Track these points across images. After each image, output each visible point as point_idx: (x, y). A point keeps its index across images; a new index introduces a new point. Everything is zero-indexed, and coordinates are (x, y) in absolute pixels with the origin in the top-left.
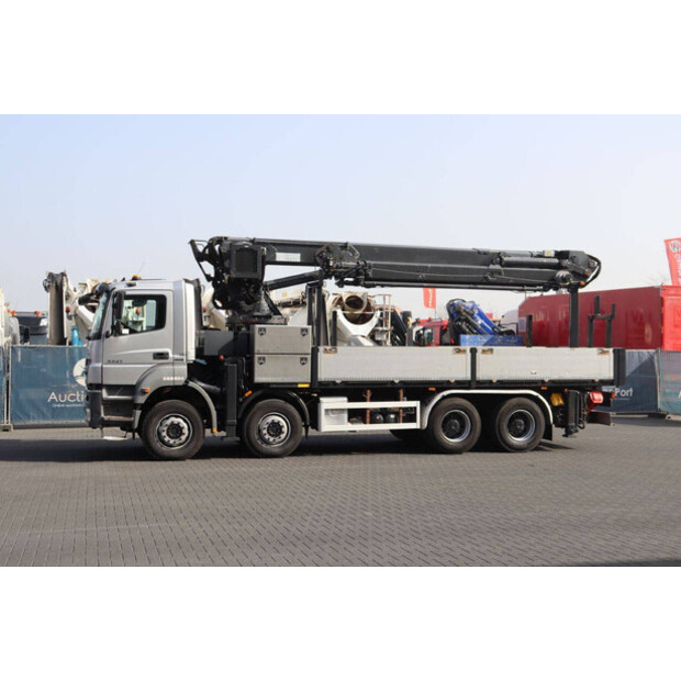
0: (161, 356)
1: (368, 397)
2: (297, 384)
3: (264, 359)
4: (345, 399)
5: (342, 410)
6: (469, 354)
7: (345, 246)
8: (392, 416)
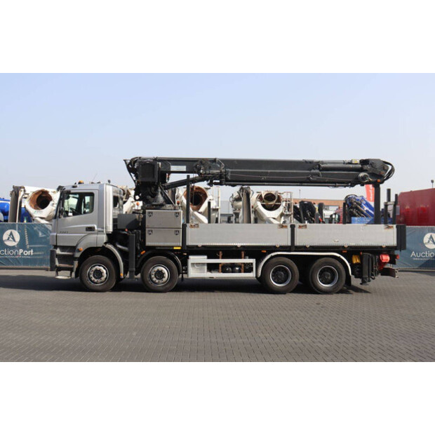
0: (91, 229)
1: (220, 256)
2: (173, 247)
3: (152, 231)
4: (206, 257)
5: (203, 264)
6: (289, 229)
7: (214, 161)
8: (237, 269)
